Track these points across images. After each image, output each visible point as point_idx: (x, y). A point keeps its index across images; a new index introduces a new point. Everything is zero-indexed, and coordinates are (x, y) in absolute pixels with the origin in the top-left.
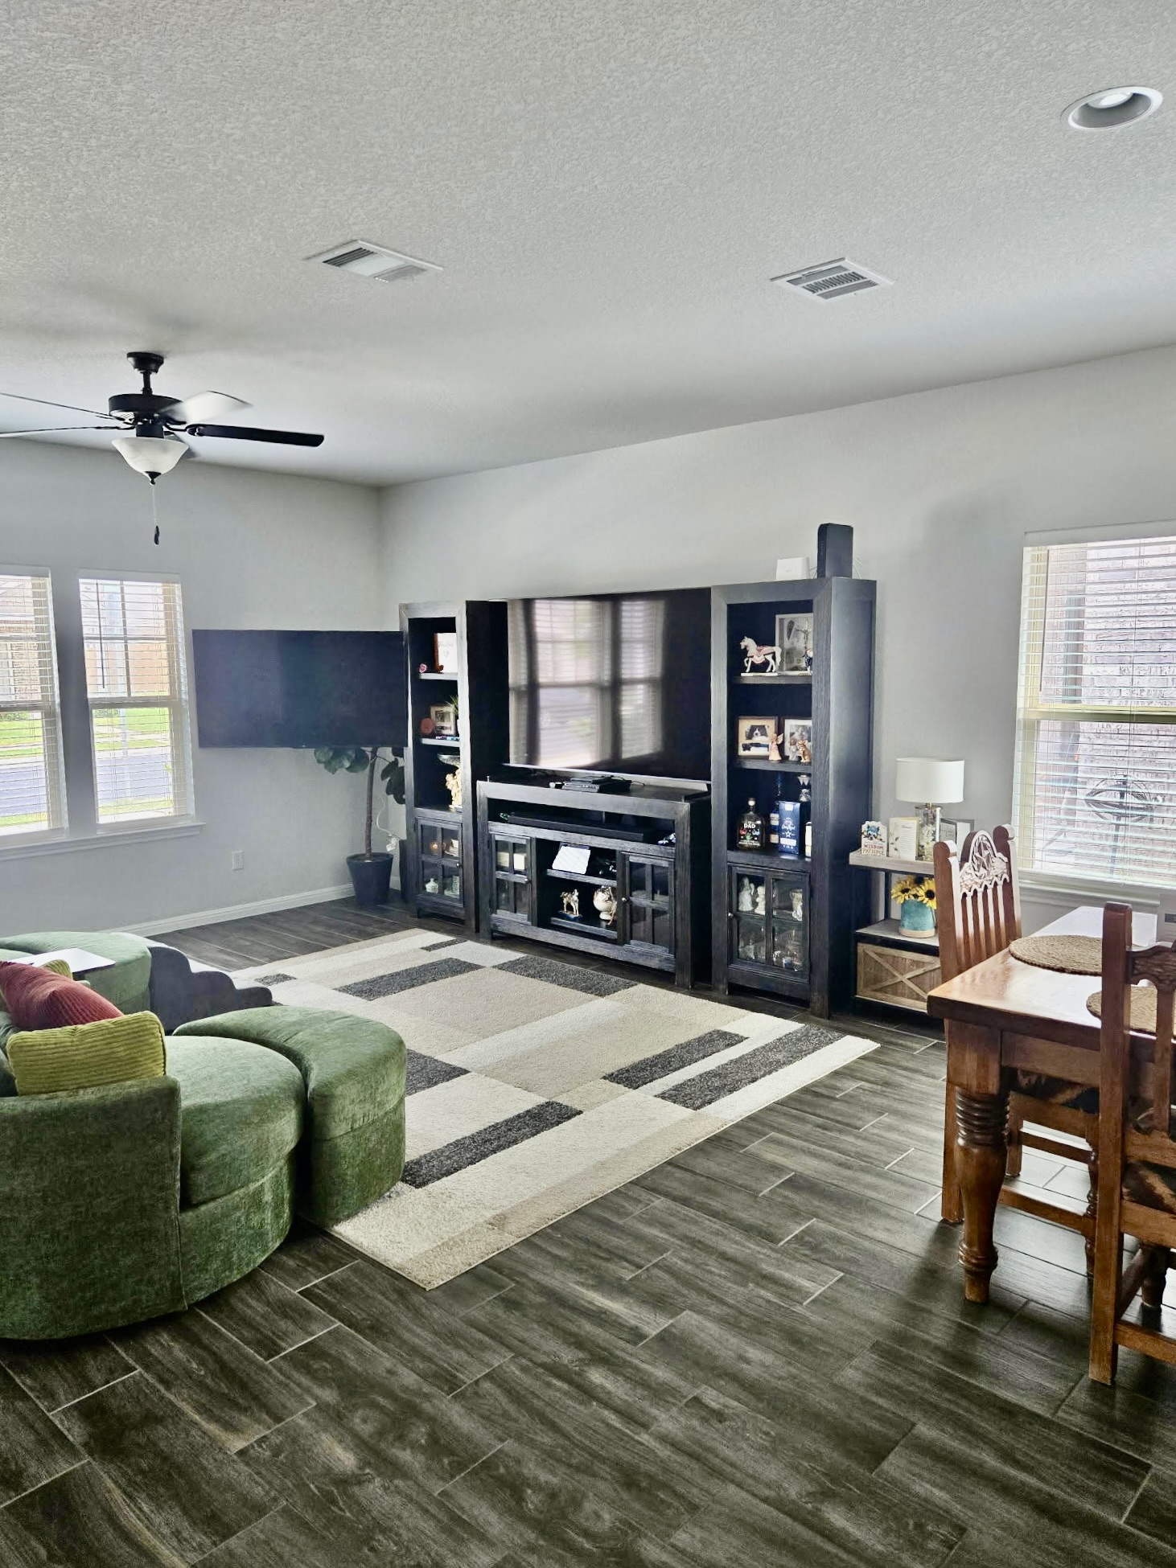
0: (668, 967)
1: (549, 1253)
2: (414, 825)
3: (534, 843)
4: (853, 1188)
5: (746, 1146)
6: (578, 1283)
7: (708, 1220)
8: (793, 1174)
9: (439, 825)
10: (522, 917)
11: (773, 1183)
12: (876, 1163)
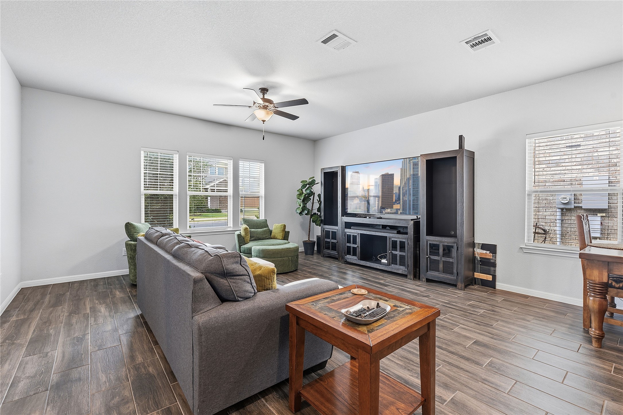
0: (406, 273)
1: (395, 362)
2: (323, 230)
3: (359, 235)
4: (501, 347)
5: (453, 329)
6: (410, 375)
7: (451, 355)
8: (475, 340)
9: (331, 230)
10: (355, 258)
11: (470, 343)
12: (505, 338)
